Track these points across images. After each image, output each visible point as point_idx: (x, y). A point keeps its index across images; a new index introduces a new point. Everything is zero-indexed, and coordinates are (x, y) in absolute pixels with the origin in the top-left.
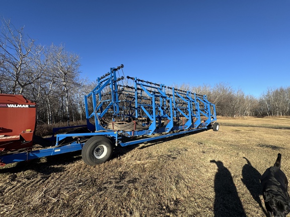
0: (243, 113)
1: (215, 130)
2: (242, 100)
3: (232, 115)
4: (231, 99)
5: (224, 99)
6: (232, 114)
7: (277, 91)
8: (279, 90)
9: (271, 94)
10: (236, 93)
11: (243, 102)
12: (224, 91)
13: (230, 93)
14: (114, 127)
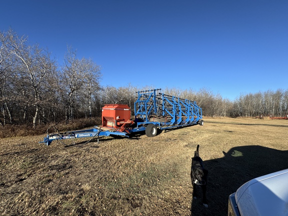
0: (220, 114)
1: (201, 125)
2: (220, 103)
3: (212, 116)
4: (211, 102)
5: (206, 102)
6: (212, 114)
7: (247, 96)
8: (249, 96)
9: (243, 99)
10: (215, 96)
11: (221, 105)
12: (206, 95)
13: (211, 97)
14: (154, 120)
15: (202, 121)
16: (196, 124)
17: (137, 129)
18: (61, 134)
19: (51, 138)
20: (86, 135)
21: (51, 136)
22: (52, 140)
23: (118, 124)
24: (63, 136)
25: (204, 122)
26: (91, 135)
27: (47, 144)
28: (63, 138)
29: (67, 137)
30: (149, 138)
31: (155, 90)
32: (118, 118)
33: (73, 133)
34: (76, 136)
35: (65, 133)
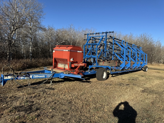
1: (145, 71)
14: (104, 64)
15: (147, 67)
16: (140, 70)
17: (89, 72)
18: (16, 74)
19: (6, 78)
20: (41, 76)
21: (6, 76)
22: (7, 80)
23: (73, 66)
24: (18, 76)
25: (148, 68)
26: (46, 76)
27: (2, 84)
28: (18, 78)
29: (22, 78)
30: (100, 82)
31: (107, 33)
32: (72, 60)
33: (28, 73)
34: (31, 77)
35: (20, 74)
